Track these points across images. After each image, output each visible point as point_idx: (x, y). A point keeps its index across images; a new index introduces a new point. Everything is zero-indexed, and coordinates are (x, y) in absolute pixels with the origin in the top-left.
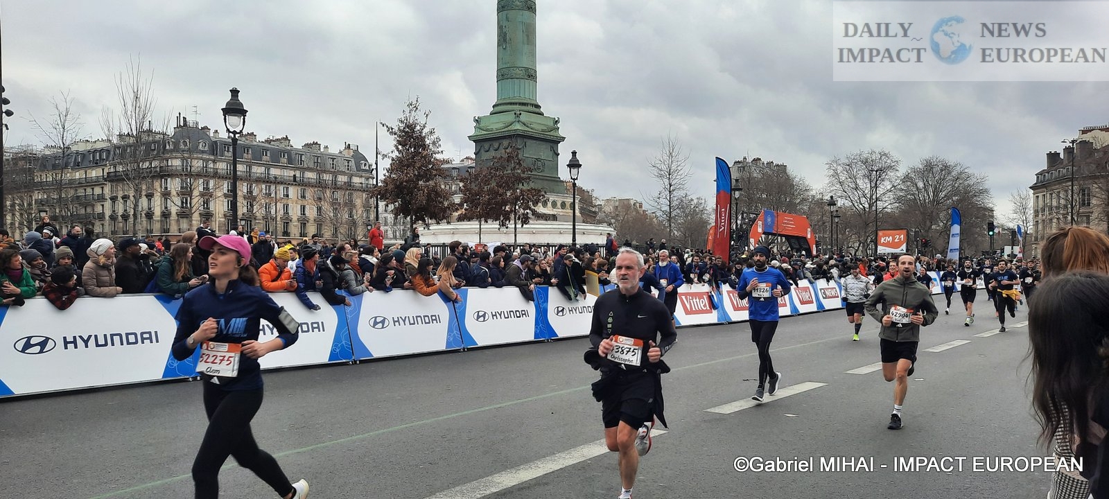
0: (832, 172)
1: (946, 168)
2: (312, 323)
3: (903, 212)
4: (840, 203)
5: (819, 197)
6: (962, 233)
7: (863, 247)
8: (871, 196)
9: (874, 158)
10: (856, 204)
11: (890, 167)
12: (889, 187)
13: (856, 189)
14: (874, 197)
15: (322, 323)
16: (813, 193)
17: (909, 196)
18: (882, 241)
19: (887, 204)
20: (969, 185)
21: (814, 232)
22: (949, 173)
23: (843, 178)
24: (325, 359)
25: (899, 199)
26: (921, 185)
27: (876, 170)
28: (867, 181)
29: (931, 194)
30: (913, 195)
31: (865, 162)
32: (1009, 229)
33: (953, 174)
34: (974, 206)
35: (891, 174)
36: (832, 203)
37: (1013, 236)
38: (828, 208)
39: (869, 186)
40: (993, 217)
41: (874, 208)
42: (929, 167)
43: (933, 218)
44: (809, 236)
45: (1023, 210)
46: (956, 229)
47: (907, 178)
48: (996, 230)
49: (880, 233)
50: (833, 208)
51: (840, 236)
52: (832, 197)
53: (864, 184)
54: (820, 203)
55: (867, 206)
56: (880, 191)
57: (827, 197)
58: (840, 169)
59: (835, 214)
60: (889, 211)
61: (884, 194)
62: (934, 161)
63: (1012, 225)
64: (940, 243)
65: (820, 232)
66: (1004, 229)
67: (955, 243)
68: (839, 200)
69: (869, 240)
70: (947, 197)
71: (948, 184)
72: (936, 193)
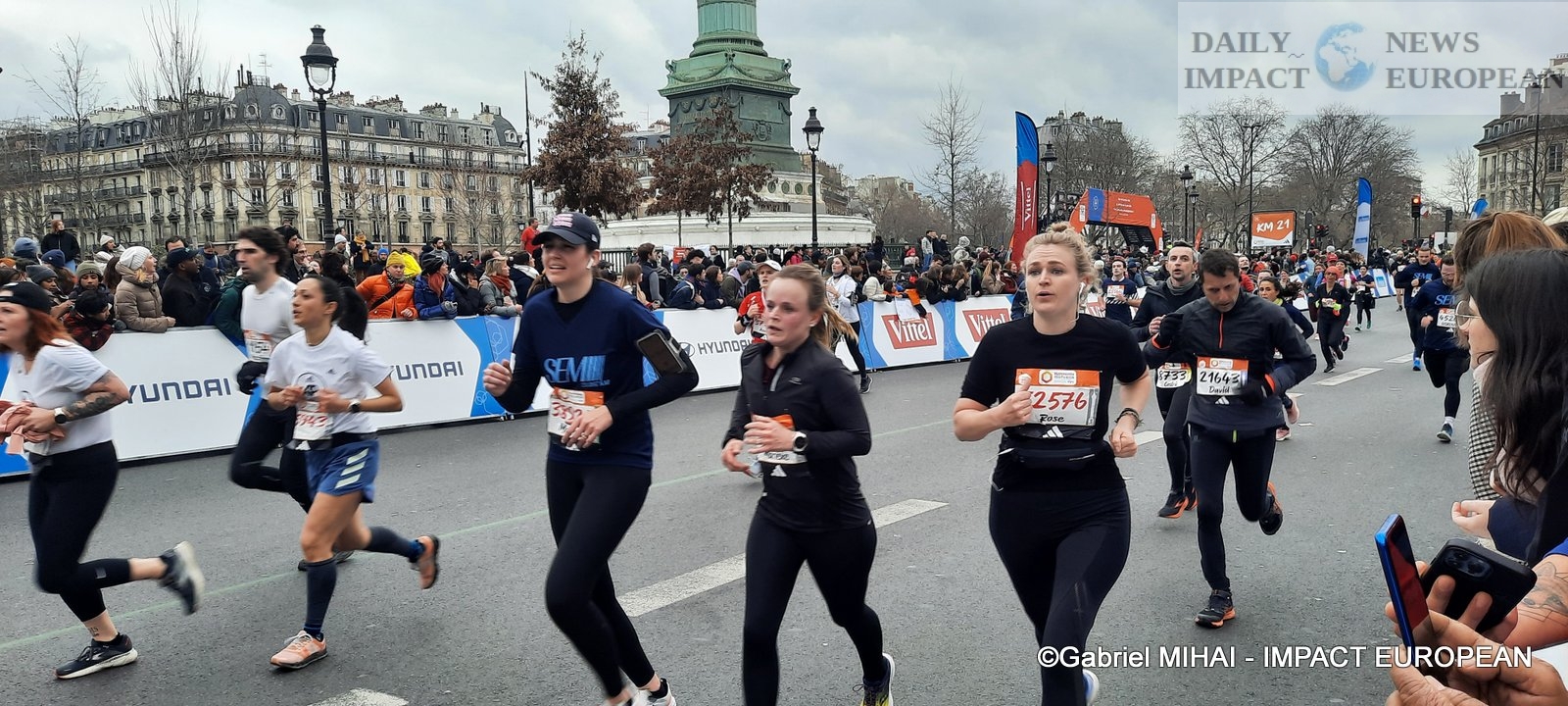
0: (1187, 131)
1: (1354, 121)
2: (445, 364)
3: (1291, 186)
4: (1199, 175)
5: (1169, 167)
6: (1374, 215)
7: (1231, 238)
8: (1244, 166)
9: (1249, 108)
10: (1222, 178)
11: (1272, 121)
12: (1270, 151)
13: (1222, 154)
14: (1248, 166)
15: (459, 363)
16: (1161, 161)
17: (1299, 163)
18: (1259, 229)
19: (1267, 176)
20: (1387, 145)
21: (1160, 219)
22: (1358, 128)
23: (1203, 138)
24: (467, 415)
25: (1283, 168)
26: (1316, 146)
27: (1252, 129)
28: (1238, 142)
29: (1331, 160)
30: (1305, 161)
31: (1236, 116)
32: (1442, 208)
33: (1364, 128)
34: (1394, 175)
35: (1273, 131)
36: (1187, 176)
37: (1448, 219)
38: (1180, 183)
39: (1241, 149)
40: (1419, 190)
41: (1247, 182)
42: (1329, 121)
43: (1332, 196)
44: (1153, 225)
45: (1464, 178)
46: (1365, 209)
47: (1297, 136)
48: (1423, 211)
49: (1256, 218)
50: (1188, 183)
51: (1198, 224)
52: (1187, 167)
53: (1234, 147)
54: (1170, 176)
55: (1237, 178)
56: (1257, 157)
57: (1180, 168)
58: (1199, 125)
59: (1191, 191)
60: (1269, 185)
61: (1262, 161)
62: (1336, 111)
63: (1446, 202)
64: (1341, 231)
65: (1169, 219)
66: (1436, 209)
67: (1363, 229)
68: (1198, 171)
69: (1240, 228)
70: (1355, 163)
71: (1356, 144)
72: (1338, 157)
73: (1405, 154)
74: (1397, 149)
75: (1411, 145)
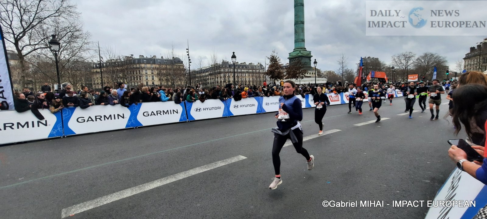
0: (393, 59)
1: (432, 55)
2: (252, 105)
3: (417, 69)
4: (396, 68)
5: (389, 66)
6: (437, 74)
7: (403, 80)
8: (406, 65)
9: (407, 54)
10: (401, 68)
11: (412, 56)
12: (412, 62)
13: (401, 63)
16: (387, 65)
17: (419, 64)
18: (410, 78)
19: (411, 67)
20: (440, 60)
21: (387, 76)
23: (396, 60)
25: (415, 66)
26: (423, 61)
27: (407, 58)
29: (427, 63)
30: (420, 64)
31: (404, 55)
33: (434, 57)
34: (442, 66)
35: (413, 58)
37: (456, 74)
38: (391, 69)
39: (405, 62)
40: (448, 69)
41: (407, 69)
42: (426, 55)
43: (427, 71)
44: (385, 78)
45: (460, 66)
46: (435, 73)
47: (418, 59)
48: (449, 73)
49: (409, 76)
50: (393, 69)
51: (395, 77)
52: (393, 66)
53: (404, 62)
54: (389, 68)
55: (404, 68)
56: (409, 64)
57: (391, 66)
58: (396, 58)
59: (394, 71)
60: (412, 69)
61: (410, 64)
62: (428, 53)
63: (455, 71)
64: (429, 78)
65: (389, 76)
66: (453, 72)
68: (395, 67)
69: (405, 78)
70: (432, 64)
71: (433, 60)
72: (428, 63)
73: (444, 61)
74: (443, 60)
75: (446, 59)
